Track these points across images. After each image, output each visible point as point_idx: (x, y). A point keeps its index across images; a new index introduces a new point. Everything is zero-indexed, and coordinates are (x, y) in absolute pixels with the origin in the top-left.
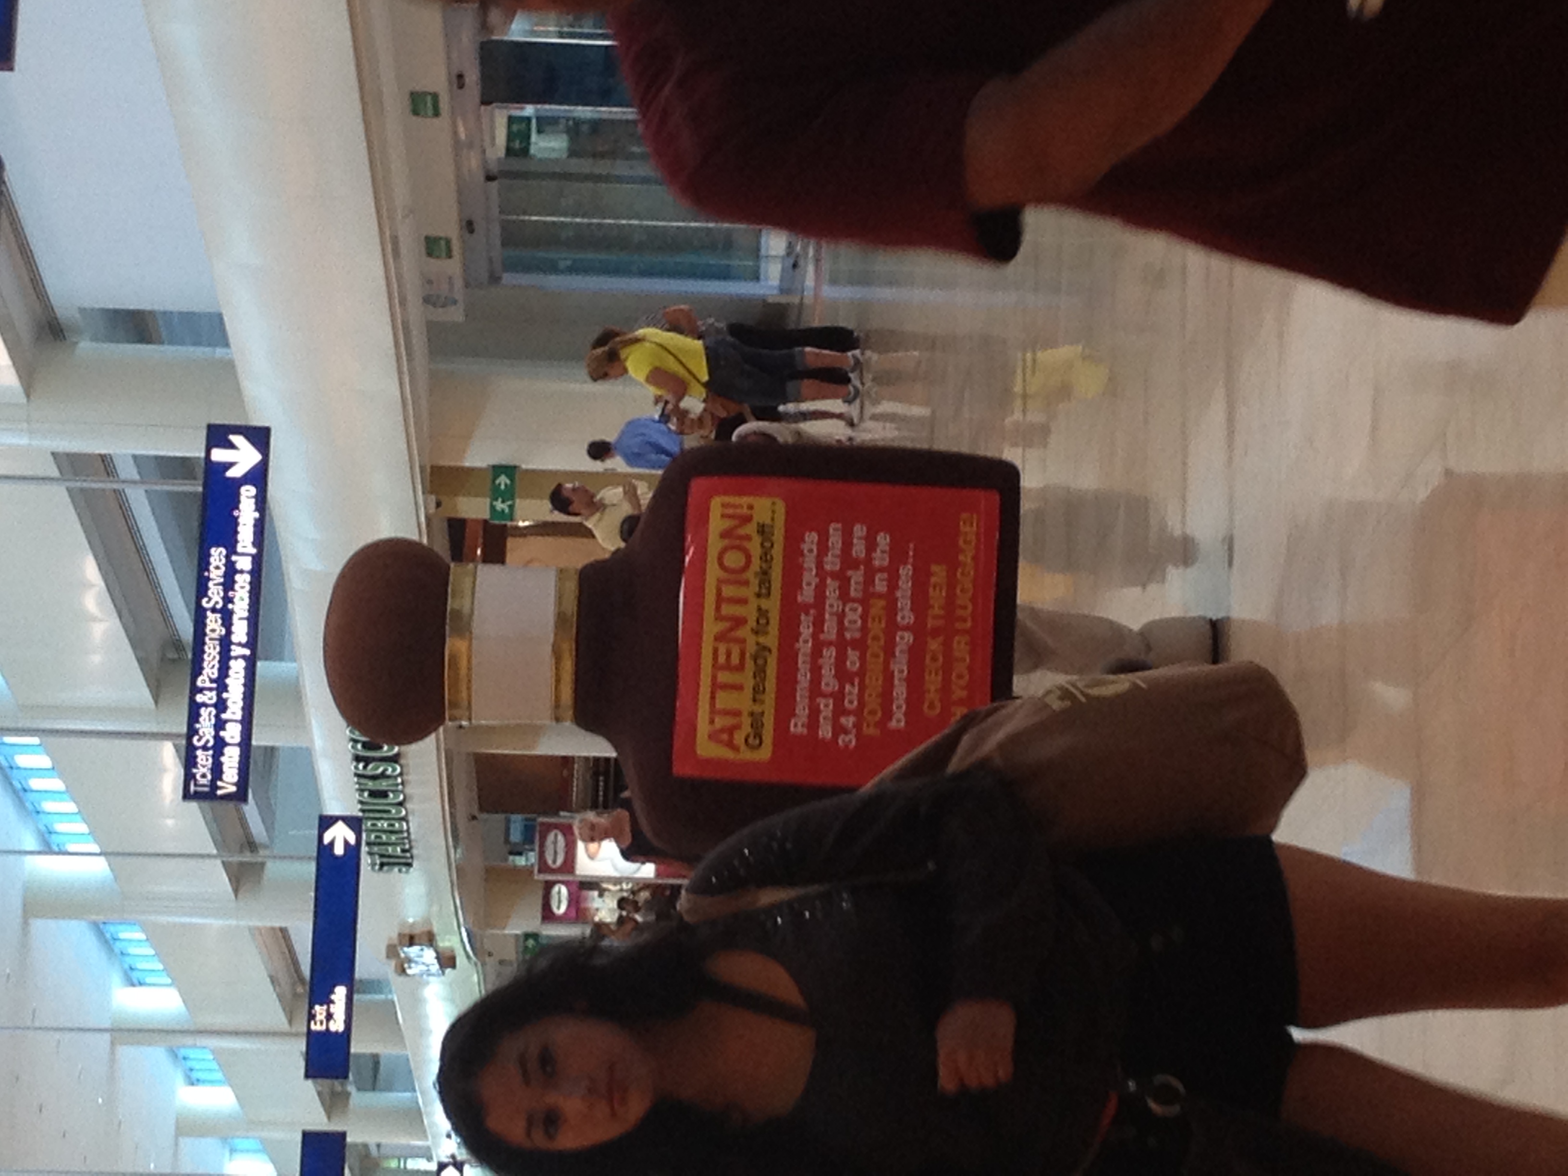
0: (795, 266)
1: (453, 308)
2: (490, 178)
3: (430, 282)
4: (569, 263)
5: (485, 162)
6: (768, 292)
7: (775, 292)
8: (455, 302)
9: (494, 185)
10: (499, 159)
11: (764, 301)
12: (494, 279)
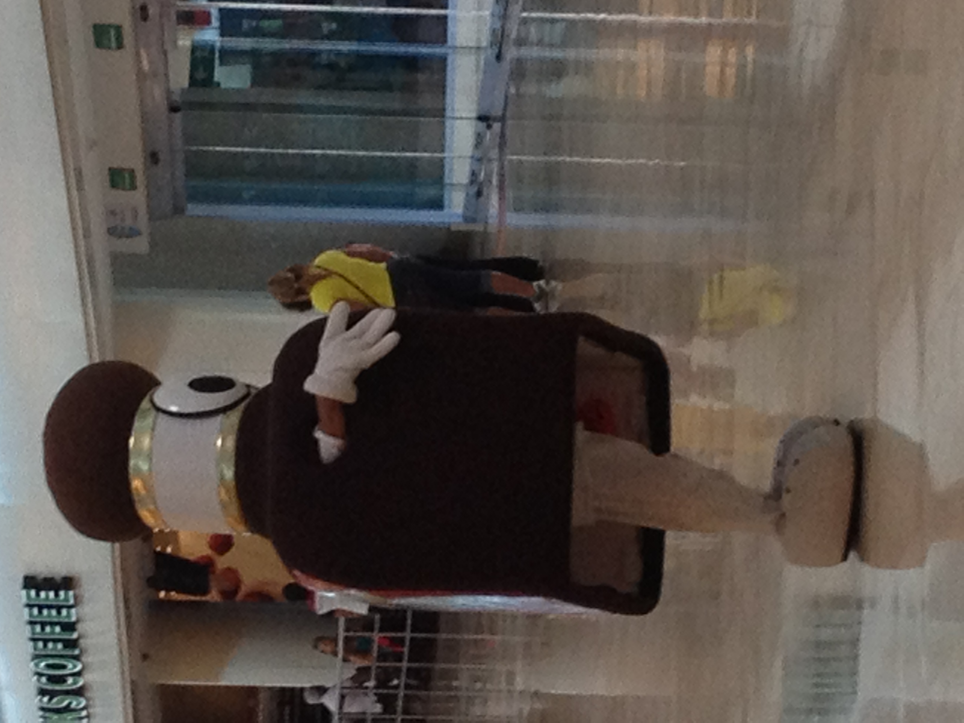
0: (479, 194)
1: (137, 239)
2: (174, 109)
3: (113, 213)
4: (253, 193)
5: (169, 92)
6: (452, 220)
7: (460, 220)
8: (139, 233)
9: (178, 116)
10: (183, 90)
11: (449, 229)
12: (179, 210)
